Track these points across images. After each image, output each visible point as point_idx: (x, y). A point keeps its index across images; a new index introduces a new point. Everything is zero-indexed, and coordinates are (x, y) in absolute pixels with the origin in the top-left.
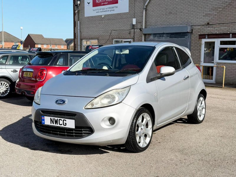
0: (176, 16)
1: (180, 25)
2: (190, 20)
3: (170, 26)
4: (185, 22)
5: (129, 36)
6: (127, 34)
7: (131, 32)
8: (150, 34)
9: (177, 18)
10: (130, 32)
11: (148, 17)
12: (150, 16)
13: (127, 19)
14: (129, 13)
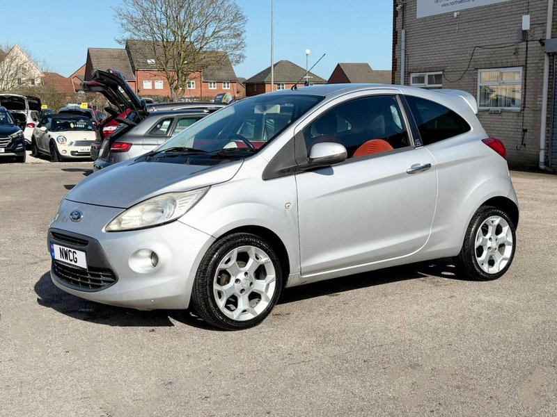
5: (513, 60)
6: (509, 54)
7: (520, 50)
10: (516, 49)
13: (510, 17)
14: (513, 4)
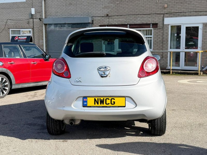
0: (76, 7)
1: (81, 16)
2: (90, 12)
3: (71, 17)
4: (85, 13)
5: (27, 25)
6: (25, 23)
7: (30, 22)
8: (51, 24)
9: (77, 10)
10: (28, 21)
11: (47, 7)
12: (50, 7)
13: (24, 8)
14: (26, 3)
